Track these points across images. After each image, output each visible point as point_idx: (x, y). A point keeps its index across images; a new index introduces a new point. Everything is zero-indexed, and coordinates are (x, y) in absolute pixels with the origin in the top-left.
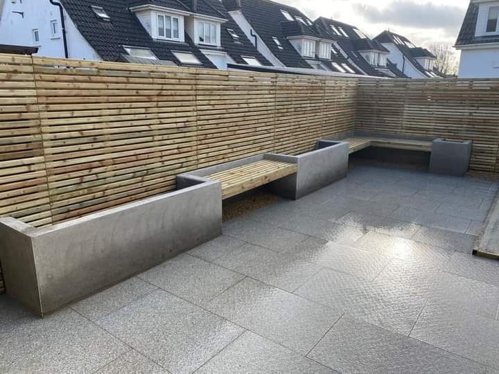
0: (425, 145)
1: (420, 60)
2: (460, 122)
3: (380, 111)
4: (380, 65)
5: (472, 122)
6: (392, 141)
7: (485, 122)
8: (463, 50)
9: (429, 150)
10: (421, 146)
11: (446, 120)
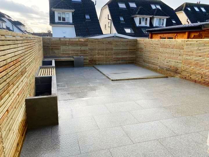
0: (72, 59)
1: (19, 27)
2: (78, 51)
3: (52, 48)
4: (4, 27)
5: (81, 51)
6: (59, 58)
7: (84, 51)
8: (52, 26)
9: (73, 60)
10: (70, 59)
11: (74, 50)
